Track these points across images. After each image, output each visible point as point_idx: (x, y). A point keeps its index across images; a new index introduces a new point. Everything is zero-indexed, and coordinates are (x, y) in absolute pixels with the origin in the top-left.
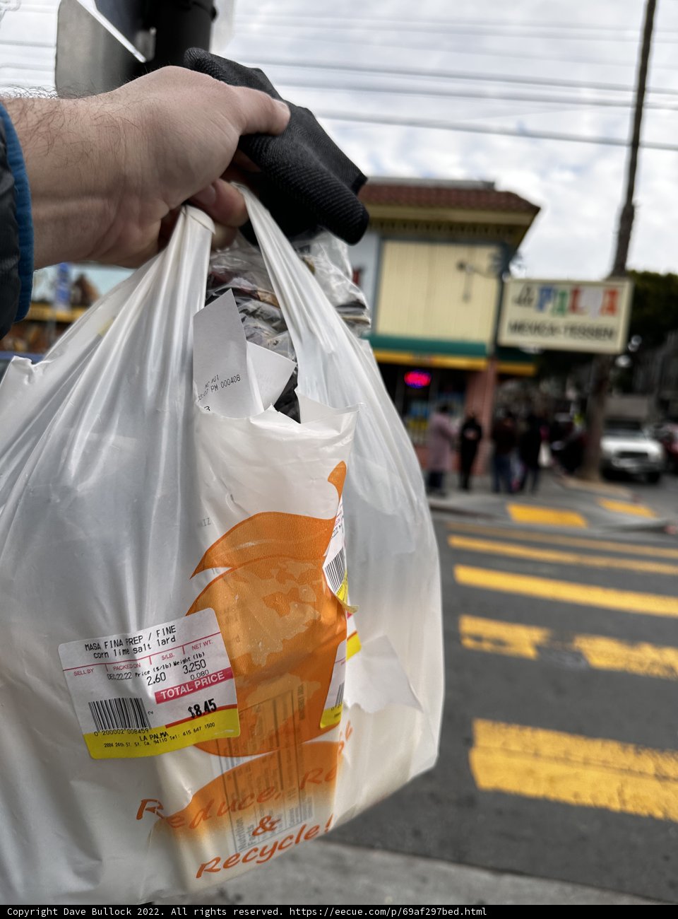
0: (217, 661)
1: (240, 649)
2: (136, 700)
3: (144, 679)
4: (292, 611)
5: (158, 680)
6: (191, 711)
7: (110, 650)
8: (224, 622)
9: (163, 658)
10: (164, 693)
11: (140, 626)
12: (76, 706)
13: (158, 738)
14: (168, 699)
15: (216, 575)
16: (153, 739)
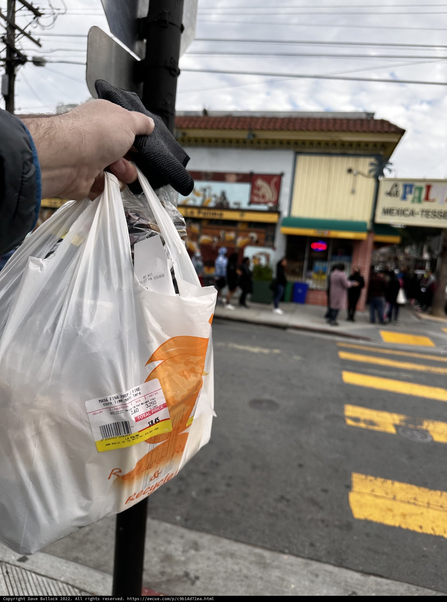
0: (161, 400)
1: (170, 394)
2: (126, 422)
3: (130, 412)
4: (191, 377)
5: (135, 412)
6: (149, 424)
7: (113, 401)
8: (162, 384)
9: (136, 402)
10: (138, 417)
11: (127, 389)
12: (93, 429)
13: (134, 437)
14: (141, 419)
15: (158, 364)
16: (132, 438)
